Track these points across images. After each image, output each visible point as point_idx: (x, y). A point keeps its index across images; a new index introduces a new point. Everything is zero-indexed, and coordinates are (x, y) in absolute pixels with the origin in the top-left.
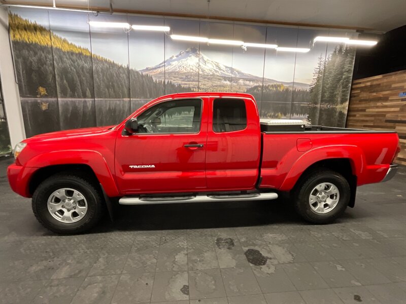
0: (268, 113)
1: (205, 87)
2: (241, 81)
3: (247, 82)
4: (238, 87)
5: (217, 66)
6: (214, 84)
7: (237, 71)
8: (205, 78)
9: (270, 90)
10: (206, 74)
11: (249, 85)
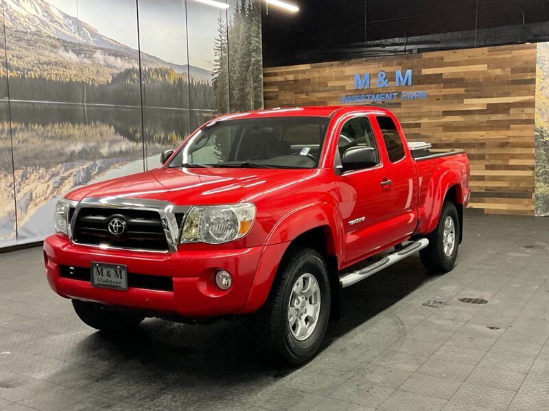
0: (155, 132)
1: (21, 64)
2: (99, 55)
3: (111, 59)
4: (94, 70)
5: (46, 10)
6: (43, 59)
7: (88, 29)
8: (20, 40)
9: (153, 81)
10: (20, 28)
11: (115, 67)
